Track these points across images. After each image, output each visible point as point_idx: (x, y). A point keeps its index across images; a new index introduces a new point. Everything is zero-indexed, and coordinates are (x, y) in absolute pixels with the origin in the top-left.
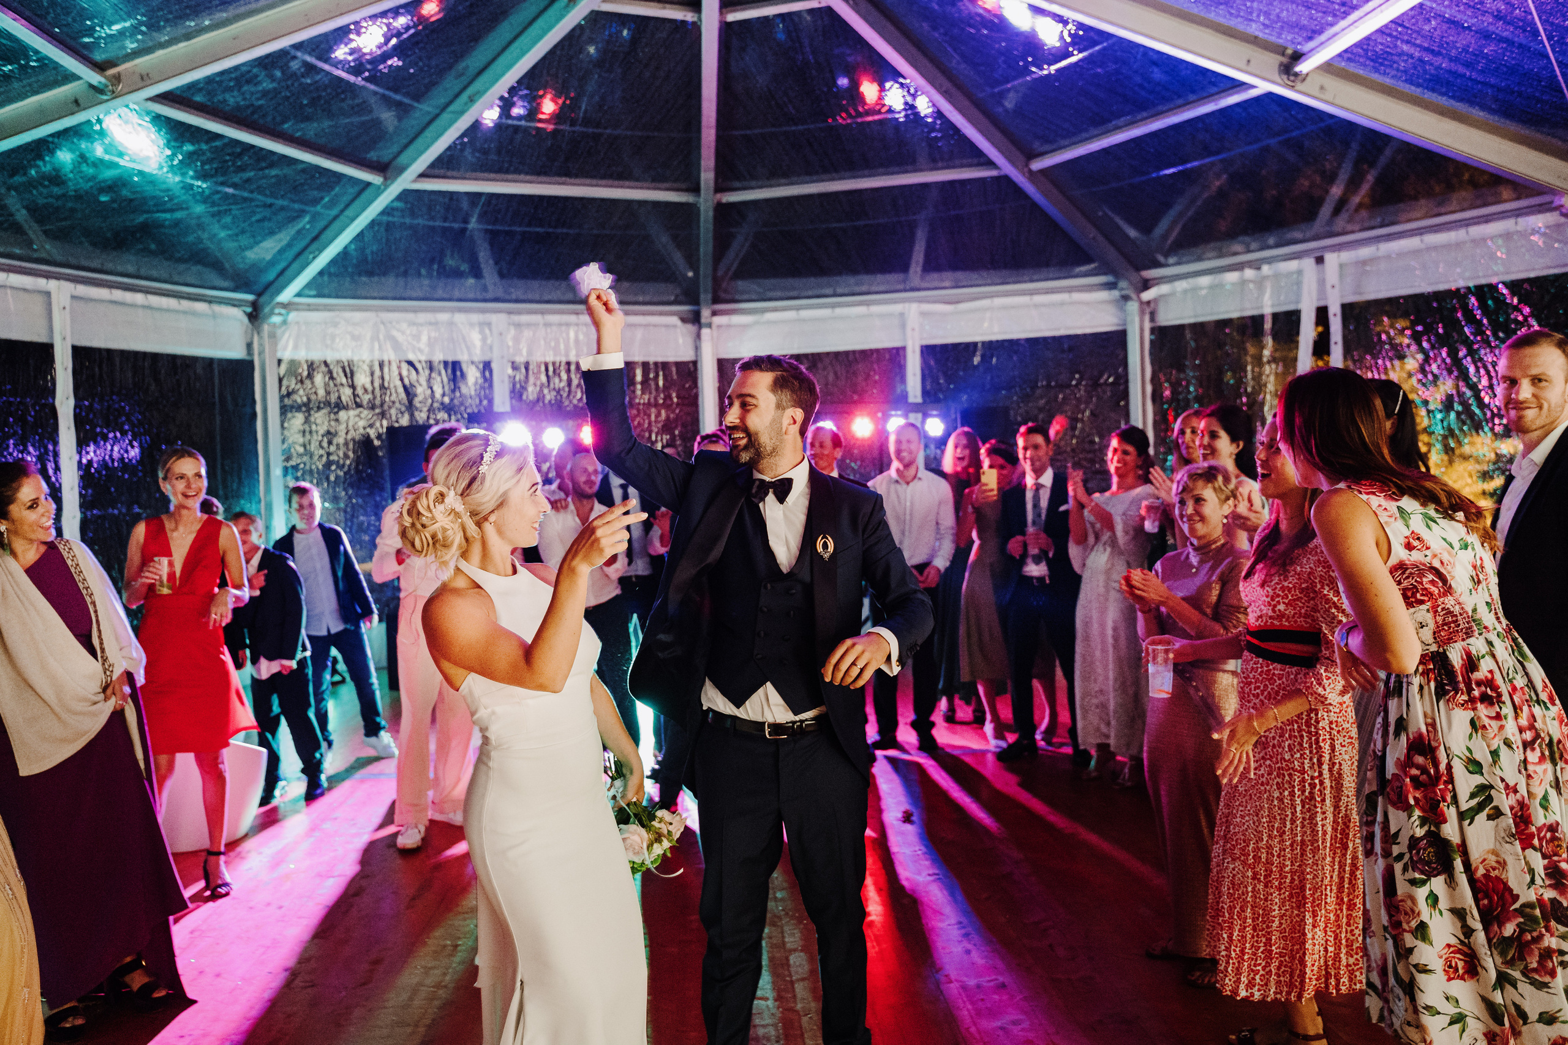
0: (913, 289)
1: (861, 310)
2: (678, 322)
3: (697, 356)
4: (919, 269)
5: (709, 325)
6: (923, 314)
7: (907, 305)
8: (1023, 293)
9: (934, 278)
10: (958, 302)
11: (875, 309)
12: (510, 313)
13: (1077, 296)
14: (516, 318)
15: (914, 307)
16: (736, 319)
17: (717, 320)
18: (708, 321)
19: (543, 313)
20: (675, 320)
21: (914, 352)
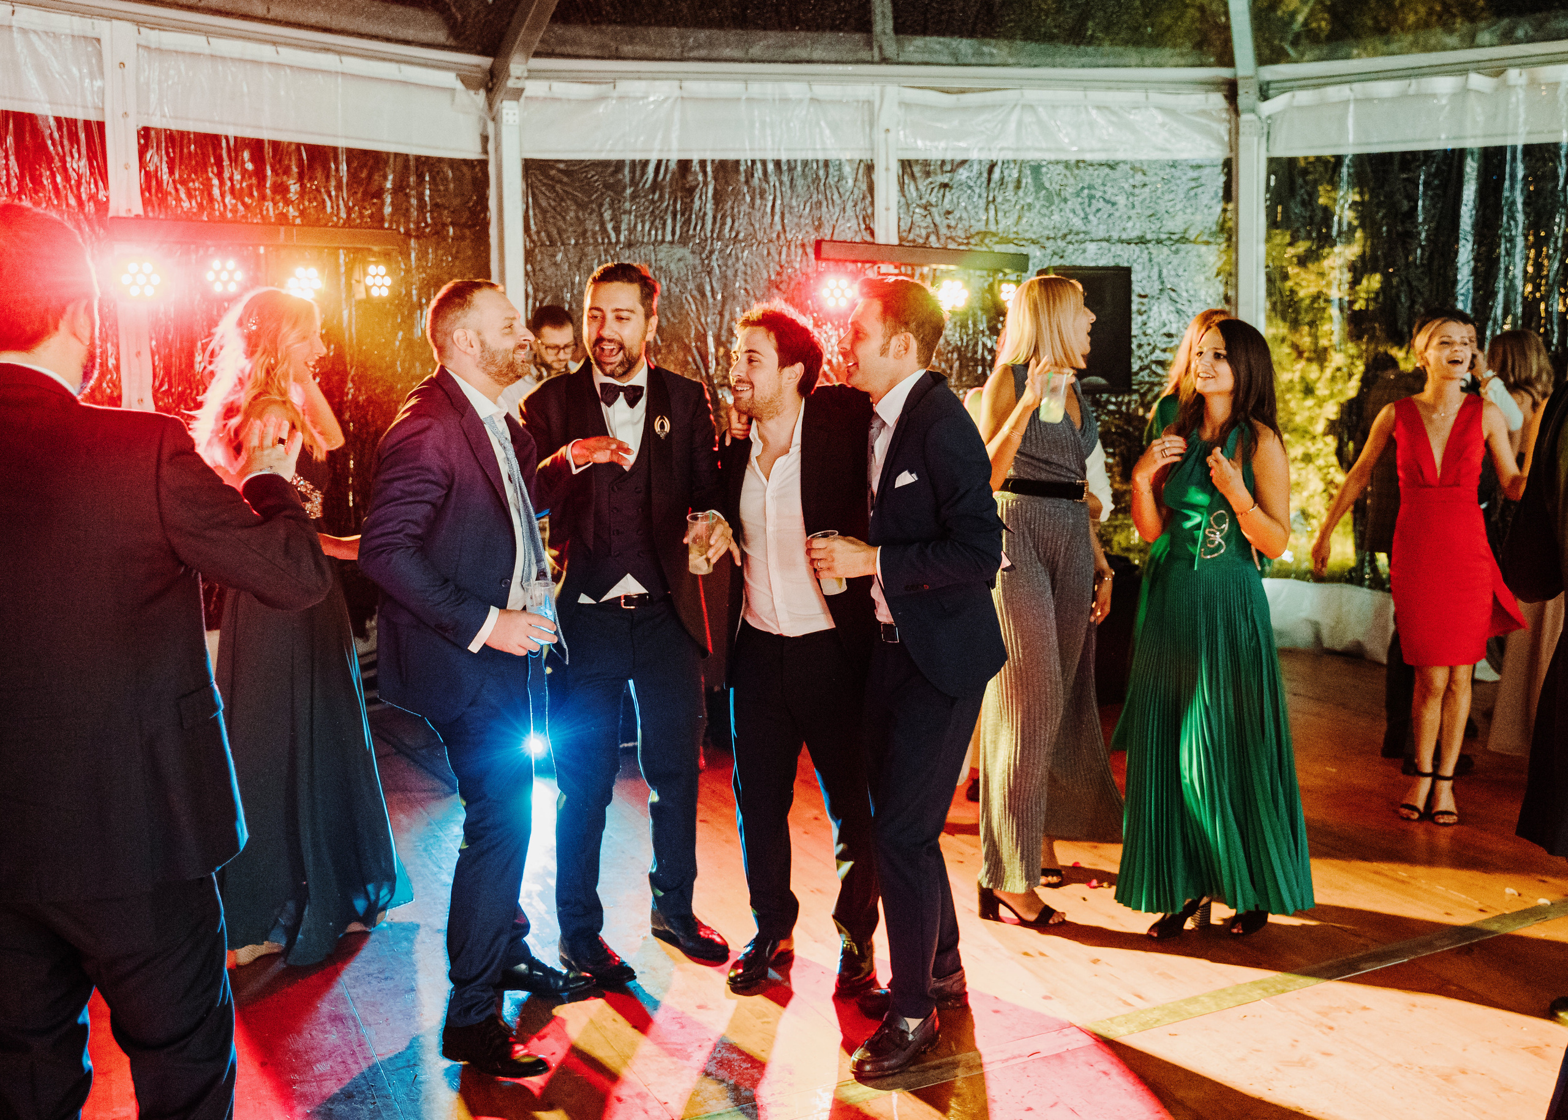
0: (885, 61)
1: (795, 89)
2: (459, 85)
3: (485, 151)
4: (890, 25)
5: (517, 94)
6: (905, 105)
7: (877, 88)
8: (1072, 83)
9: (916, 45)
10: (962, 91)
11: (822, 90)
12: (139, 23)
13: (1156, 97)
14: (154, 37)
15: (893, 91)
16: (560, 88)
17: (534, 88)
18: (519, 85)
19: (208, 33)
20: (450, 79)
21: (887, 169)
